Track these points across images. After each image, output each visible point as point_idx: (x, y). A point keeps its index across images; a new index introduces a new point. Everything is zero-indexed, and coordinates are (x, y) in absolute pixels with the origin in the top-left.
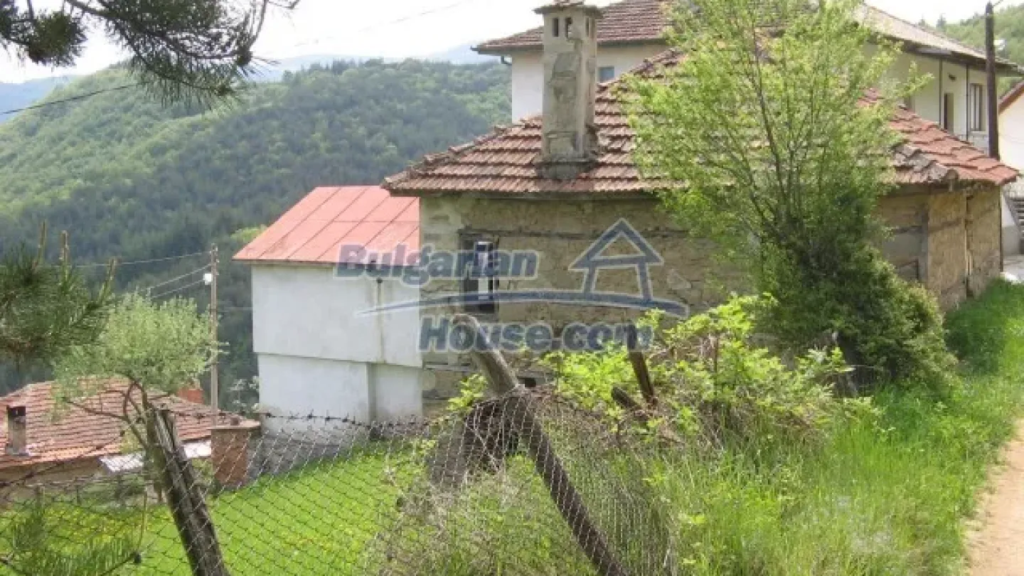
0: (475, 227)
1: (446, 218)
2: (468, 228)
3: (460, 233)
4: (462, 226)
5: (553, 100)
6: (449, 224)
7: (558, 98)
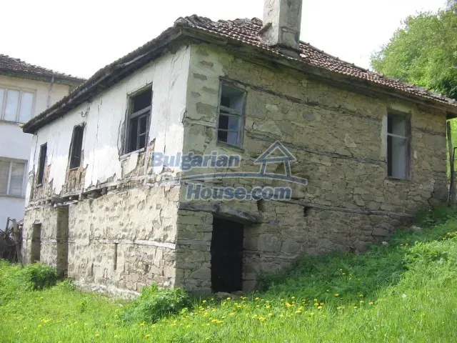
0: (231, 77)
1: (212, 65)
2: (226, 77)
3: (221, 78)
4: (223, 74)
5: (287, 6)
6: (213, 70)
7: (289, 6)
